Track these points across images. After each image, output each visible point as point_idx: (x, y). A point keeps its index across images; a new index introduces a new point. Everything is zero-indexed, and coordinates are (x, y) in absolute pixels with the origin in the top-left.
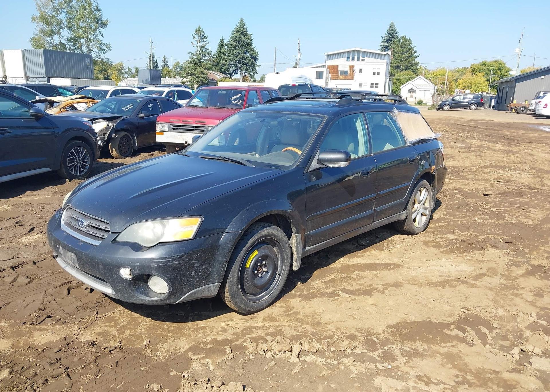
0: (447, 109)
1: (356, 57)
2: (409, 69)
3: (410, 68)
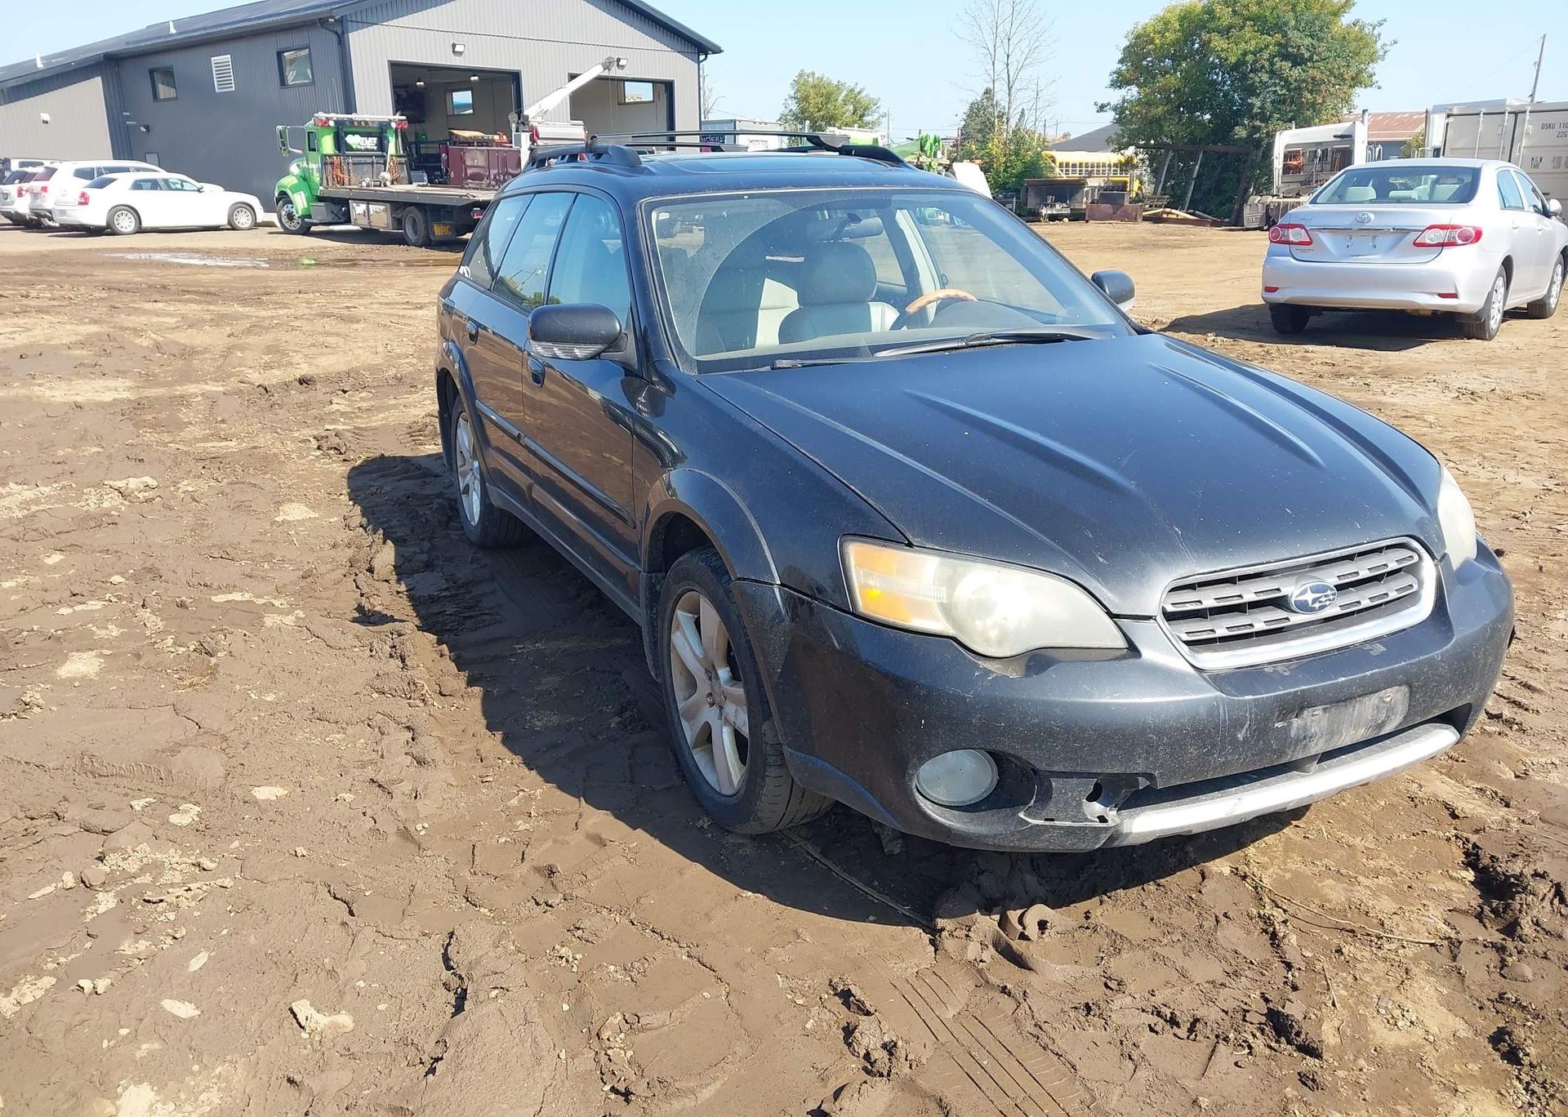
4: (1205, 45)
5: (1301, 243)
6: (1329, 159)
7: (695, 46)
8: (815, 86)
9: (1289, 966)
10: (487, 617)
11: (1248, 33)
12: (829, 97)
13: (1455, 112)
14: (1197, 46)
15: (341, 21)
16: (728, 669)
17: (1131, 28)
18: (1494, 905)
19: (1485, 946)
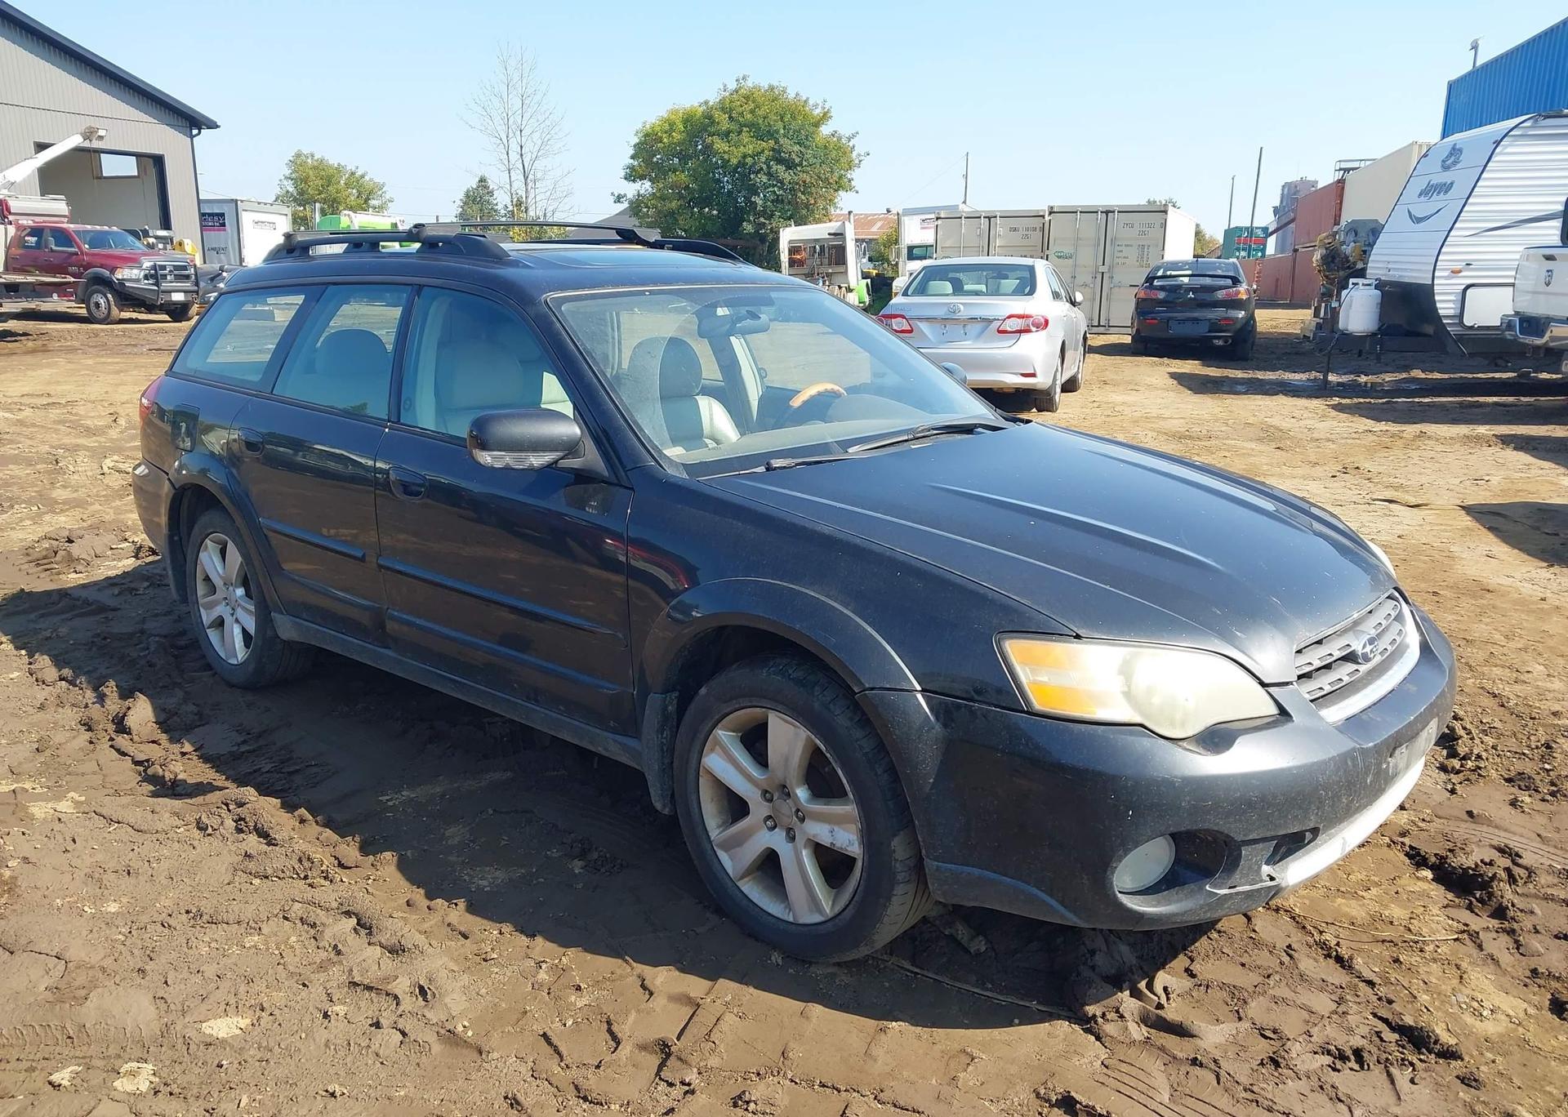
4: (708, 148)
5: (903, 331)
6: (827, 255)
7: (187, 120)
8: (315, 168)
9: (1371, 983)
10: (315, 770)
11: (745, 137)
12: (329, 180)
13: (942, 216)
14: (700, 147)
16: (806, 786)
17: (640, 126)
18: (1478, 896)
19: (1497, 932)
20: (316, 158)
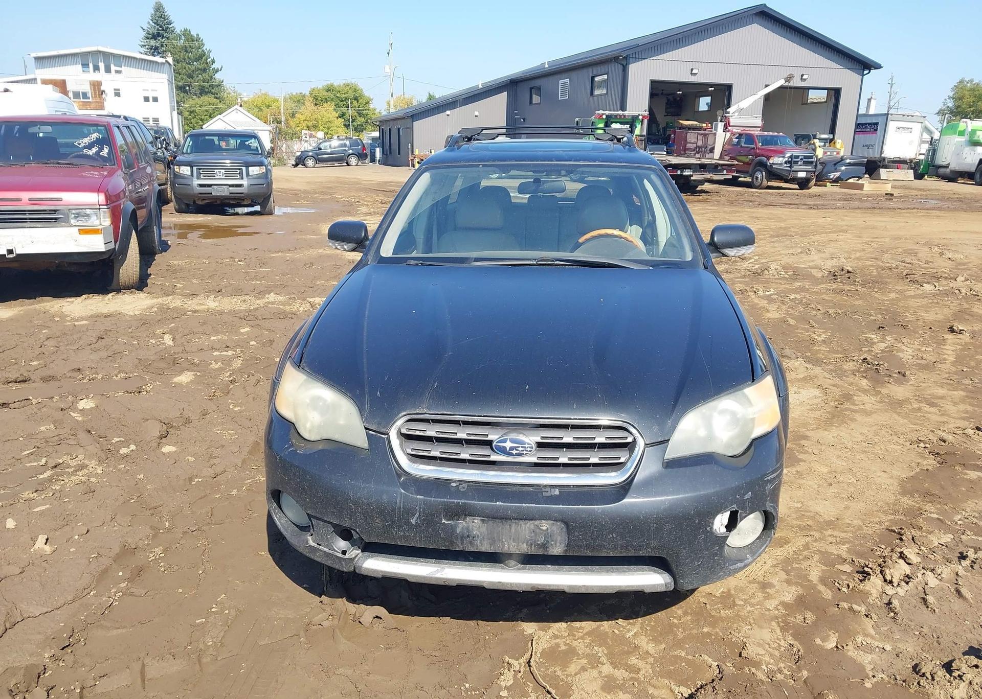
0: (312, 166)
1: (102, 66)
2: (206, 93)
3: (211, 92)
7: (862, 64)
8: (971, 89)
15: (626, 58)
20: (974, 83)
